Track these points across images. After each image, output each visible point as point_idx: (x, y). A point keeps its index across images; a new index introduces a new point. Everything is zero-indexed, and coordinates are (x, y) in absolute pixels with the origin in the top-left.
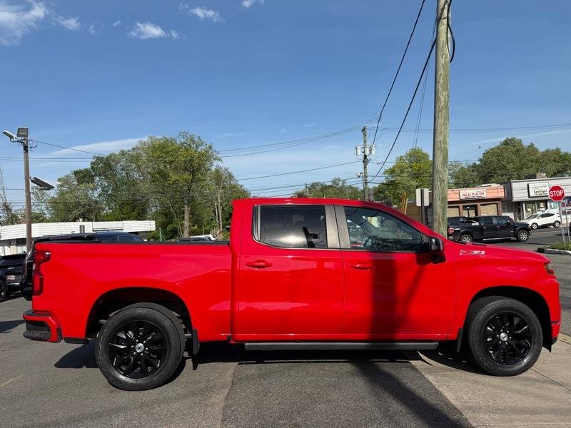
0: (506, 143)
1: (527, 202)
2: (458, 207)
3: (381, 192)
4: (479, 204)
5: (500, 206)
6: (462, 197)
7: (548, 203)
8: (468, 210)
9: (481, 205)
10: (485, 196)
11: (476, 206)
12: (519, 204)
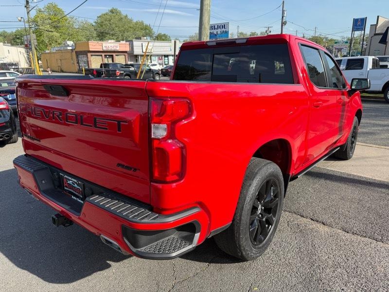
0: (112, 11)
1: (142, 56)
2: (101, 55)
3: (18, 38)
4: (114, 54)
5: (127, 57)
6: (105, 49)
7: (152, 57)
8: (108, 58)
9: (116, 55)
10: (118, 49)
11: (112, 56)
12: (136, 56)
